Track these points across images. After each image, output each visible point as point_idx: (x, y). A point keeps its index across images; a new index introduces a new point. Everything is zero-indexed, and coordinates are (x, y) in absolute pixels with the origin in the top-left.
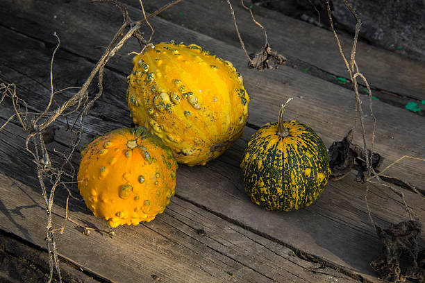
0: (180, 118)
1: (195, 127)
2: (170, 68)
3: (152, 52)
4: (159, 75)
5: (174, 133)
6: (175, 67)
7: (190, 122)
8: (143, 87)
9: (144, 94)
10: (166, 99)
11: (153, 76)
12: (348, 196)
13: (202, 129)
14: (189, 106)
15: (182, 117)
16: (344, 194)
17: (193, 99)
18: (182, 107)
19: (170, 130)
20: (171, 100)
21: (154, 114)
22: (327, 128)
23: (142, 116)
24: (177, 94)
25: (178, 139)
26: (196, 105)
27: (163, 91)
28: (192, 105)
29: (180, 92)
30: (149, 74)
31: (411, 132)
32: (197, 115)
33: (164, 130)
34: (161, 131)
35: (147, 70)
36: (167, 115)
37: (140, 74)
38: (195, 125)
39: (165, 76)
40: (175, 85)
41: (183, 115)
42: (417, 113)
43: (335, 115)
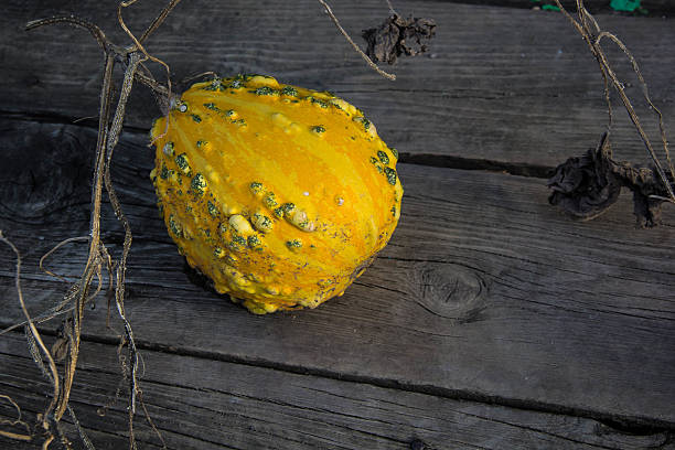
0: (282, 257)
1: (313, 263)
2: (230, 157)
3: (184, 118)
4: (215, 176)
5: (276, 282)
6: (242, 154)
7: (303, 259)
8: (190, 204)
9: (197, 219)
10: (244, 228)
11: (203, 181)
12: (626, 248)
13: (328, 260)
14: (294, 231)
15: (284, 254)
16: (613, 245)
17: (298, 219)
18: (279, 234)
19: (268, 280)
20: (253, 226)
21: (227, 256)
22: (511, 108)
23: (204, 257)
24: (262, 213)
25: (288, 290)
26: (307, 227)
27: (233, 211)
28: (300, 228)
29: (267, 208)
30: (194, 179)
31: (653, 59)
32: (314, 242)
33: (255, 281)
34: (249, 283)
35: (187, 170)
36: (255, 256)
37: (174, 178)
38: (314, 259)
39: (228, 179)
40: (254, 196)
41: (286, 249)
42: (637, 13)
43: (509, 73)
